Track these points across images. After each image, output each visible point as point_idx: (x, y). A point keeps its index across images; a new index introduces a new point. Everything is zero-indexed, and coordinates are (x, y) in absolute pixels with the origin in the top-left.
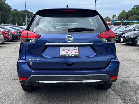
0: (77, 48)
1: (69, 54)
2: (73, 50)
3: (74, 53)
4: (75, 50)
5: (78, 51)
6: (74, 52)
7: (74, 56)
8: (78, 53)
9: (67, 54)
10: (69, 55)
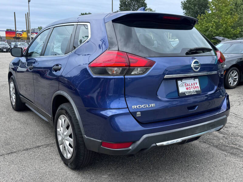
0: (197, 80)
1: (189, 90)
2: (193, 84)
3: (195, 89)
4: (195, 84)
5: (198, 85)
6: (194, 86)
7: (196, 93)
8: (199, 89)
9: (187, 91)
10: (190, 92)
